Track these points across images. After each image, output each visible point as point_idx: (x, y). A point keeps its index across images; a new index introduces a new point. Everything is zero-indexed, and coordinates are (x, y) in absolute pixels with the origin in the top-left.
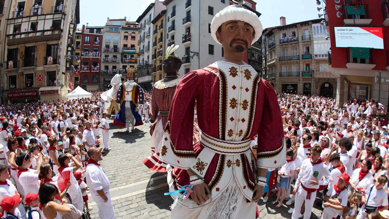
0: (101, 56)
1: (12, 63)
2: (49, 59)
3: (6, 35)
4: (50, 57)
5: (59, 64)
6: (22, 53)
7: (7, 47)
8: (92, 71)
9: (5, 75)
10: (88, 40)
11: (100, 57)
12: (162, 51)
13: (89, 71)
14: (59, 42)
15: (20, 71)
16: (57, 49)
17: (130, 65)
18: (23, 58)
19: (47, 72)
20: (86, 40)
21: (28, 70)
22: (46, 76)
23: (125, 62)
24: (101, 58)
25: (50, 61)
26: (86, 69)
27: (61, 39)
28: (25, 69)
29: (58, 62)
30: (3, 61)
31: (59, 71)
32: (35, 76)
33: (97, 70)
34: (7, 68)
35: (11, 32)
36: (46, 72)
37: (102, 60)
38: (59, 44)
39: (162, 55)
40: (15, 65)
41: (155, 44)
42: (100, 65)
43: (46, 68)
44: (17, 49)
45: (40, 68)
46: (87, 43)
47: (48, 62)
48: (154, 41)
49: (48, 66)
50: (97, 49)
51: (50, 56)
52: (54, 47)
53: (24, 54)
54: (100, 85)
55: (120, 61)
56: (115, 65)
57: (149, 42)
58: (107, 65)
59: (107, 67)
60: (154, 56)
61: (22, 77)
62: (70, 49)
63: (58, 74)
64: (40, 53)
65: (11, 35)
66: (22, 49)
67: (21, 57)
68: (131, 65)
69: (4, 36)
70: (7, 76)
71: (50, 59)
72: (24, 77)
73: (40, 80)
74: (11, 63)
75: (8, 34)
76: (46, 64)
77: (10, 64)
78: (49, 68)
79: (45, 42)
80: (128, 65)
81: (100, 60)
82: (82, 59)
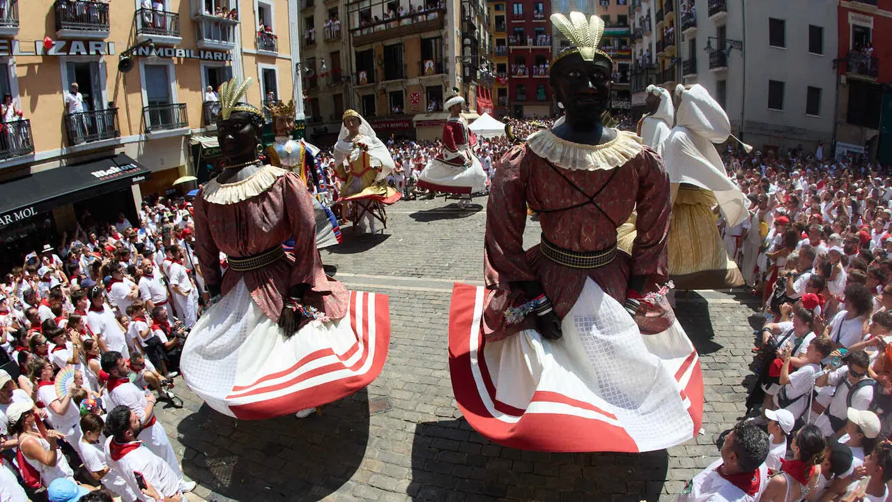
0: (551, 43)
1: (365, 75)
2: (427, 65)
3: (349, 30)
4: (429, 61)
5: (447, 72)
6: (380, 57)
7: (353, 48)
8: (534, 77)
9: (356, 96)
10: (521, 12)
11: (550, 47)
12: (673, 33)
13: (528, 77)
14: (443, 34)
15: (380, 87)
16: (441, 44)
17: (618, 62)
18: (383, 66)
19: (427, 88)
20: (516, 12)
21: (394, 86)
22: (425, 95)
24: (552, 49)
25: (429, 68)
26: (520, 73)
27: (445, 27)
28: (388, 84)
29: (444, 70)
30: (350, 73)
31: (447, 85)
32: (406, 95)
34: (358, 83)
35: (357, 25)
36: (425, 88)
38: (443, 37)
39: (674, 44)
40: (371, 78)
41: (660, 17)
43: (423, 80)
44: (371, 51)
45: (414, 81)
46: (518, 17)
47: (426, 71)
48: (658, 9)
49: (426, 77)
50: (543, 29)
51: (429, 59)
52: (436, 41)
53: (383, 57)
54: (552, 105)
57: (649, 11)
60: (661, 46)
61: (384, 96)
62: (468, 41)
63: (446, 90)
64: (411, 55)
65: (357, 29)
66: (378, 48)
67: (379, 64)
68: (620, 62)
69: (347, 32)
70: (358, 96)
71: (429, 64)
72: (386, 96)
73: (415, 102)
74: (363, 75)
75: (352, 28)
76: (423, 73)
77: (361, 76)
78: (429, 80)
79: (417, 36)
81: (550, 51)
82: (511, 51)
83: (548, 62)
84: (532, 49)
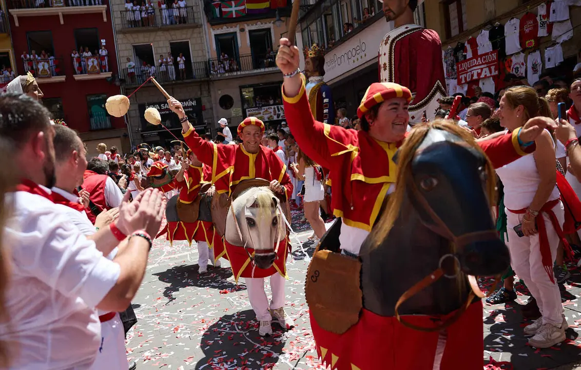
8: (78, 77)
11: (102, 8)
13: (62, 78)
17: (248, 28)
23: (227, 20)
24: (108, 11)
26: (44, 70)
33: (102, 68)
37: (117, 22)
42: (110, 47)
54: (126, 136)
55: (202, 18)
56: (179, 36)
58: (141, 39)
59: (144, 54)
68: (254, 27)
80: (242, 30)
81: (105, 20)
82: (17, 24)
83: (103, 41)
84: (65, 16)
